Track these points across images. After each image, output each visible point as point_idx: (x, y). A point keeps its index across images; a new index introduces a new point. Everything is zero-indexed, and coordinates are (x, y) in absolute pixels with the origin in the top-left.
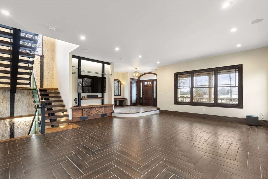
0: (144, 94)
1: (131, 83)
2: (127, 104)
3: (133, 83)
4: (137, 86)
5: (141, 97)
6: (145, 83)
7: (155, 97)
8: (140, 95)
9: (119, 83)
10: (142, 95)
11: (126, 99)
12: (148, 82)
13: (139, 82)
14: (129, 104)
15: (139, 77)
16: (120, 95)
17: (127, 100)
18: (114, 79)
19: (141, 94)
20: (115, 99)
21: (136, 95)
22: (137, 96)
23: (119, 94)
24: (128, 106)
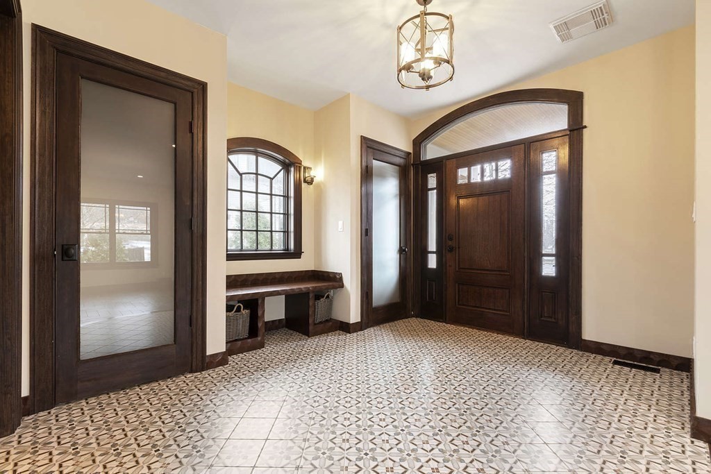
0: (451, 249)
1: (367, 175)
2: (339, 315)
3: (383, 176)
4: (404, 194)
5: (432, 262)
6: (462, 172)
7: (549, 268)
8: (424, 252)
9: (288, 172)
10: (439, 253)
11: (335, 280)
12: (488, 167)
13: (416, 174)
14: (354, 316)
15: (419, 142)
16: (297, 254)
17: (342, 286)
18: (230, 142)
19: (432, 245)
20: (234, 282)
21: (401, 251)
22: (406, 259)
23: (292, 246)
24: (346, 328)
